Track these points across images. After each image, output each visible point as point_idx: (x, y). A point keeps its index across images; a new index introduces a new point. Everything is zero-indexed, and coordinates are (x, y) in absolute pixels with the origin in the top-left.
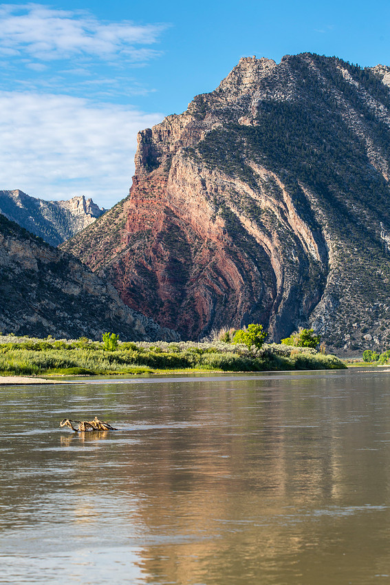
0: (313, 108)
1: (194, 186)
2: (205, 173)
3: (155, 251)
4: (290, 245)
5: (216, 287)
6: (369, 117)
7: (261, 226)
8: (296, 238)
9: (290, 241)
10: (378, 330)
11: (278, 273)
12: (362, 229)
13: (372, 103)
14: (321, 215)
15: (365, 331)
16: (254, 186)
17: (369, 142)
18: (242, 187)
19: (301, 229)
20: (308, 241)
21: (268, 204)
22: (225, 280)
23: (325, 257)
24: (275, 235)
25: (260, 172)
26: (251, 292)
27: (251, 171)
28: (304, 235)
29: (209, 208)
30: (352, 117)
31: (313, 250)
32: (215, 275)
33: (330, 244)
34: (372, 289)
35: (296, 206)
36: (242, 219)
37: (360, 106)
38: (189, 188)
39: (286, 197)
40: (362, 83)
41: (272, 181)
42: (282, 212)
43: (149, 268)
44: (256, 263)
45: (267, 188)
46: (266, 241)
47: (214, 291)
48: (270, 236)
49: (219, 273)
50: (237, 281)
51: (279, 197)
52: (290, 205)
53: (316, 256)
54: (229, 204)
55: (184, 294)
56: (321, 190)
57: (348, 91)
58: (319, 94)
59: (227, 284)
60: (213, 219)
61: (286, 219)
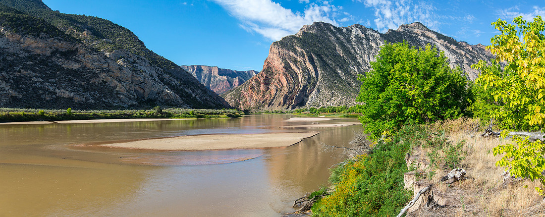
0: (321, 35)
1: (276, 54)
2: (280, 49)
3: (261, 75)
4: (305, 72)
5: (278, 86)
6: (338, 39)
7: (296, 66)
8: (308, 70)
9: (306, 71)
10: (332, 101)
11: (300, 81)
12: (331, 69)
13: (339, 36)
14: (317, 63)
15: (328, 101)
16: (296, 54)
17: (337, 45)
18: (292, 54)
19: (310, 66)
20: (312, 71)
21: (300, 59)
22: (282, 83)
23: (317, 76)
24: (301, 69)
25: (299, 49)
26: (290, 88)
27: (296, 49)
28: (311, 69)
29: (280, 60)
30: (332, 38)
31: (313, 74)
32: (278, 82)
33: (319, 72)
34: (332, 87)
35: (309, 59)
36: (291, 64)
37: (335, 36)
38: (275, 55)
39: (306, 57)
40: (337, 30)
41: (302, 52)
42: (304, 62)
43: (259, 80)
44: (293, 78)
45: (300, 54)
46: (298, 71)
47: (277, 87)
48: (299, 69)
49: (280, 81)
50: (285, 83)
51: (304, 57)
52: (307, 59)
53: (314, 76)
54: (287, 59)
55: (268, 88)
56: (319, 56)
57: (332, 32)
58: (323, 32)
59: (282, 85)
60: (281, 64)
61: (305, 64)
